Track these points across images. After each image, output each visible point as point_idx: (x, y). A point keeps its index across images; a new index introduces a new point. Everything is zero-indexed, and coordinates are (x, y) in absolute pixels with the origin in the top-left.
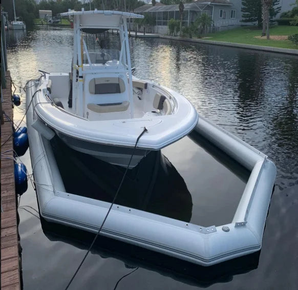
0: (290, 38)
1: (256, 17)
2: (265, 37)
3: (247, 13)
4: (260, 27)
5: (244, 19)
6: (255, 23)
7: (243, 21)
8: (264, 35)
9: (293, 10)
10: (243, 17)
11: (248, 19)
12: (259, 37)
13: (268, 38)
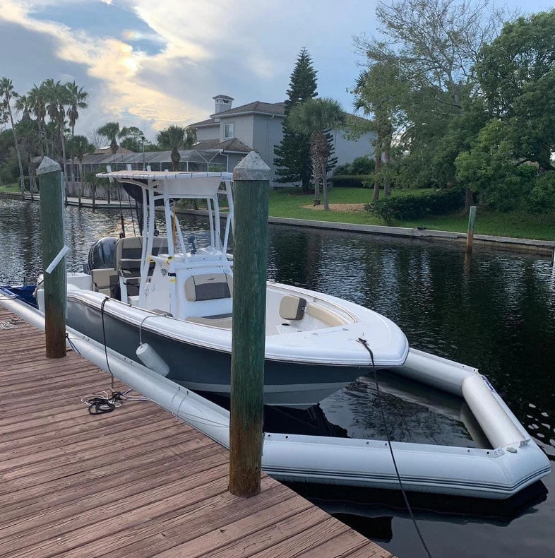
0: (366, 208)
1: (299, 175)
2: (321, 207)
3: (284, 167)
4: (307, 190)
5: (280, 177)
6: (297, 183)
7: (278, 181)
8: (318, 203)
9: (355, 163)
10: (276, 173)
11: (285, 177)
12: (310, 206)
13: (327, 208)
